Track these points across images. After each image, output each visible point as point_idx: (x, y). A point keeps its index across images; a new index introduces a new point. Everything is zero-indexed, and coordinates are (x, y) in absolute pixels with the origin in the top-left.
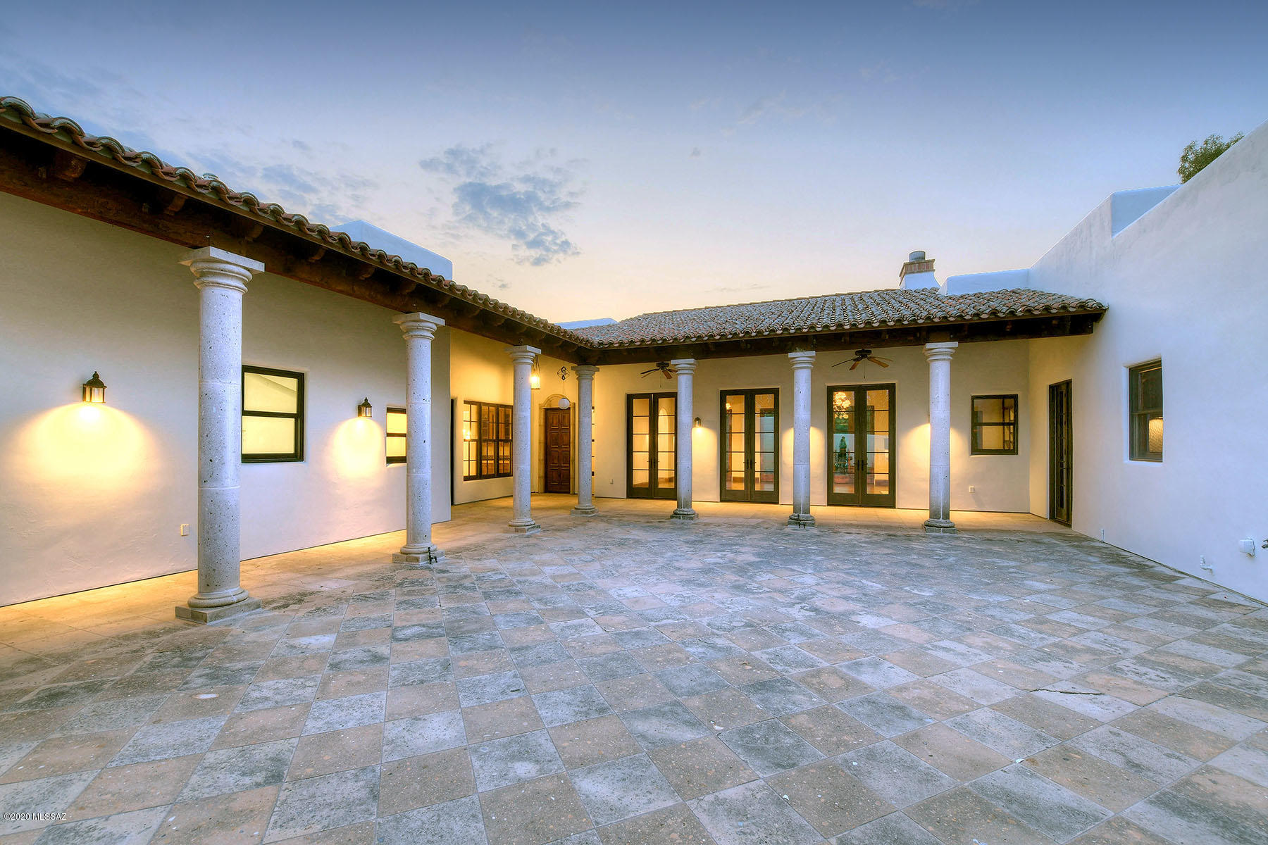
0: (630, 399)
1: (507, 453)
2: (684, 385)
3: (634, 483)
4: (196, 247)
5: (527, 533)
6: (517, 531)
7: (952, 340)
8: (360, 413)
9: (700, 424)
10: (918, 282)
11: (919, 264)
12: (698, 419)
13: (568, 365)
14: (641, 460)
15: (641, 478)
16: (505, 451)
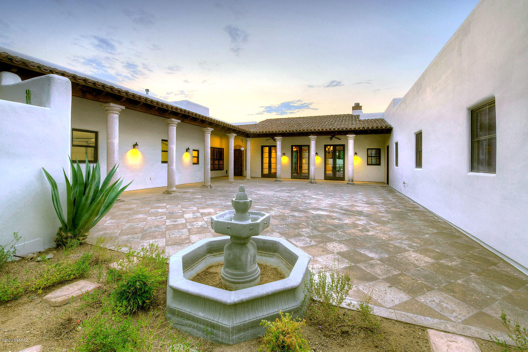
0: (263, 147)
1: (222, 163)
2: (279, 144)
3: (264, 173)
4: (168, 118)
5: (233, 184)
6: (230, 183)
7: (354, 134)
8: (187, 151)
9: (285, 155)
10: (356, 113)
11: (357, 107)
12: (284, 154)
13: (243, 138)
14: (266, 166)
15: (266, 171)
16: (221, 163)
